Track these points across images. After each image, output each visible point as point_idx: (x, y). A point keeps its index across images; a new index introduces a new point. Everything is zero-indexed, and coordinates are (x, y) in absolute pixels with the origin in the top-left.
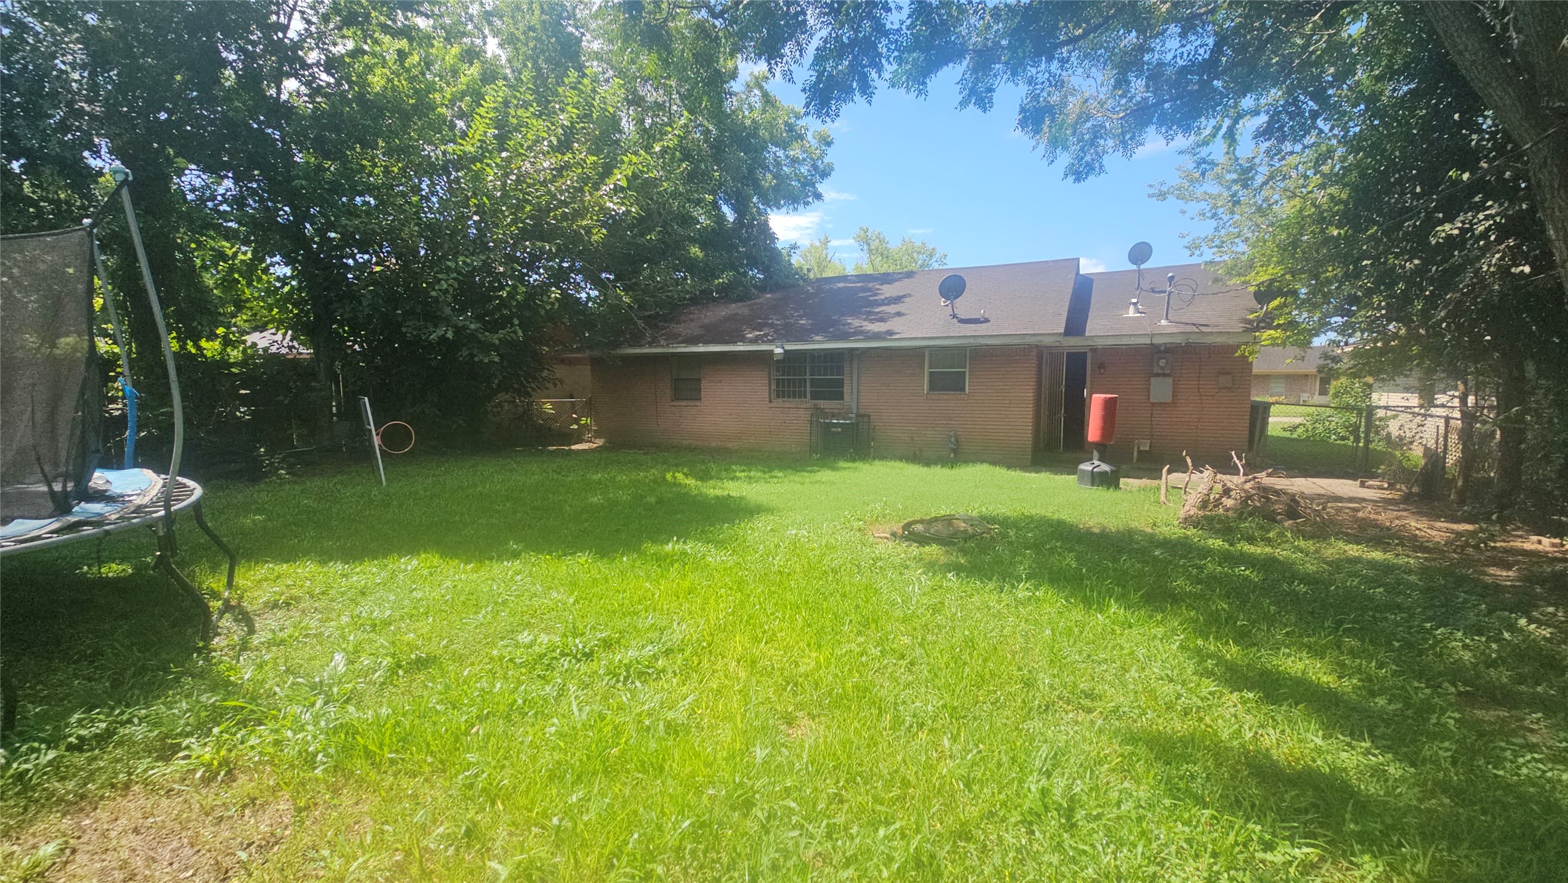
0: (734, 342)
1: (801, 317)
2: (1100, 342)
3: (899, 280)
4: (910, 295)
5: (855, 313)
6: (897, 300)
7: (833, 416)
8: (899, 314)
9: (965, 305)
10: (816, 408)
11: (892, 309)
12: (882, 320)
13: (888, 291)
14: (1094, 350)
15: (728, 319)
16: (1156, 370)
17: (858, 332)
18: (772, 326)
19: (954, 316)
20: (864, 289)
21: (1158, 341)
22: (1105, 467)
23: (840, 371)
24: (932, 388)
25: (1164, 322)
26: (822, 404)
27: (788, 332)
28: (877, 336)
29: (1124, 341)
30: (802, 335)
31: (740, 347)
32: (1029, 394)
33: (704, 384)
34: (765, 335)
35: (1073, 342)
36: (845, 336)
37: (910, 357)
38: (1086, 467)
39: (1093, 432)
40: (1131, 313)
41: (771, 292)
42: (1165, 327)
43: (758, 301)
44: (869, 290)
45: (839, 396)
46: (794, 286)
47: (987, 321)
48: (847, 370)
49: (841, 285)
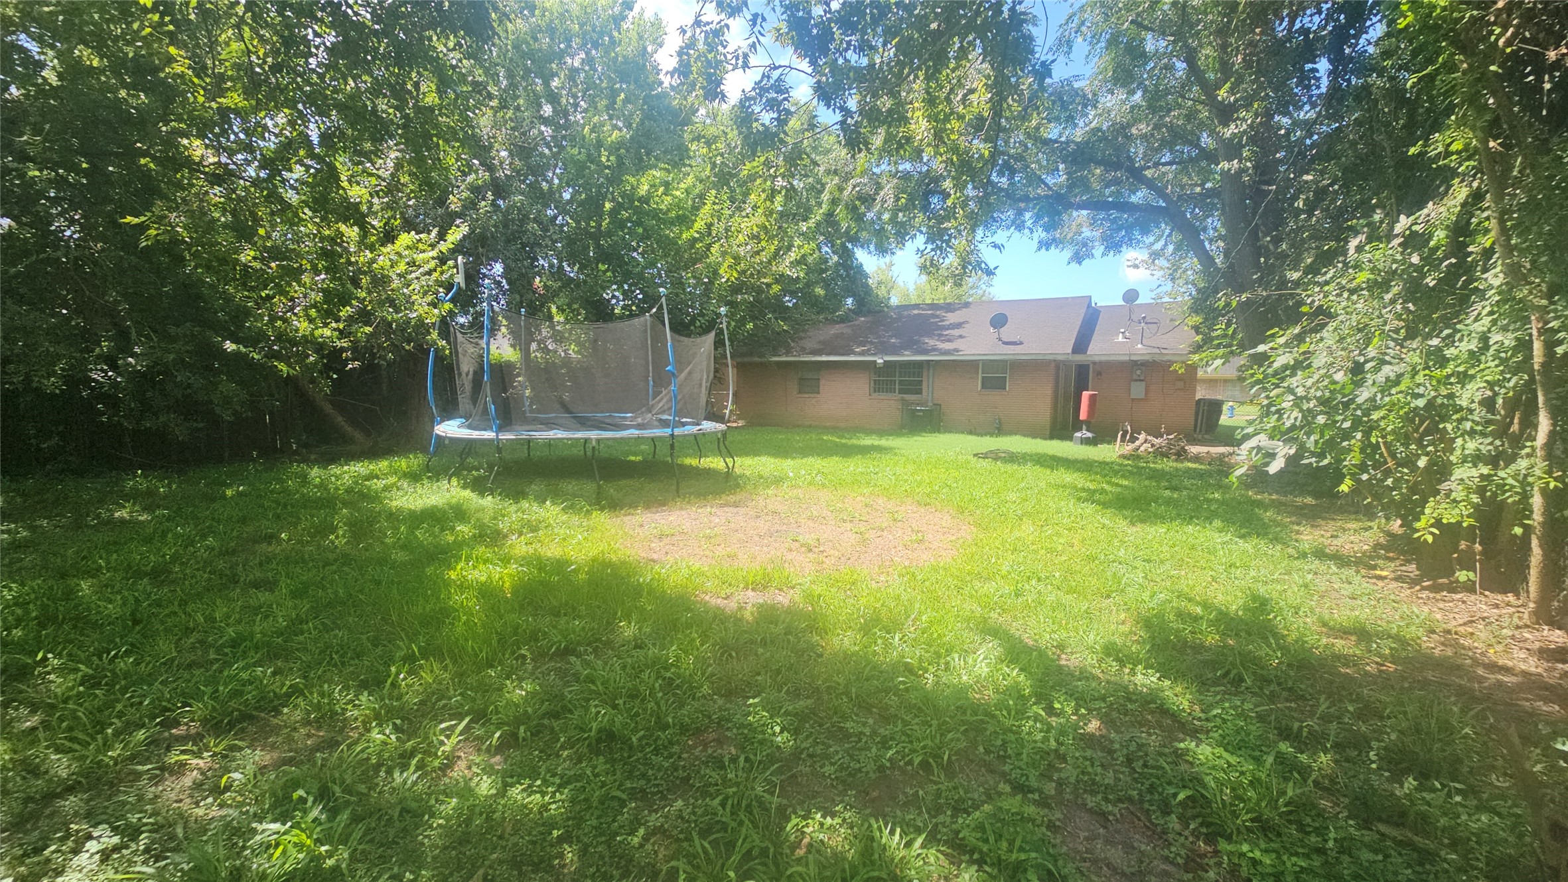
0: (848, 355)
1: (891, 337)
2: (1097, 359)
3: (959, 309)
4: (967, 322)
5: (930, 336)
6: (959, 325)
7: (918, 405)
8: (961, 337)
9: (1007, 333)
10: (903, 400)
11: (956, 332)
12: (949, 341)
13: (952, 318)
14: (1094, 363)
15: (836, 336)
16: (1135, 377)
17: (934, 349)
18: (871, 343)
19: (1000, 339)
20: (933, 316)
21: (1134, 358)
22: (1089, 435)
23: (920, 375)
24: (983, 387)
25: (1140, 346)
26: (907, 397)
27: (883, 349)
28: (947, 352)
29: (1112, 358)
30: (895, 350)
31: (852, 358)
32: (1049, 391)
33: (822, 382)
34: (869, 350)
35: (1079, 358)
36: (925, 352)
37: (968, 367)
38: (1078, 434)
39: (1083, 415)
40: (1120, 338)
41: (864, 316)
42: (1140, 350)
43: (857, 323)
44: (938, 317)
45: (919, 392)
46: (880, 311)
47: (1021, 343)
48: (925, 374)
49: (916, 312)
